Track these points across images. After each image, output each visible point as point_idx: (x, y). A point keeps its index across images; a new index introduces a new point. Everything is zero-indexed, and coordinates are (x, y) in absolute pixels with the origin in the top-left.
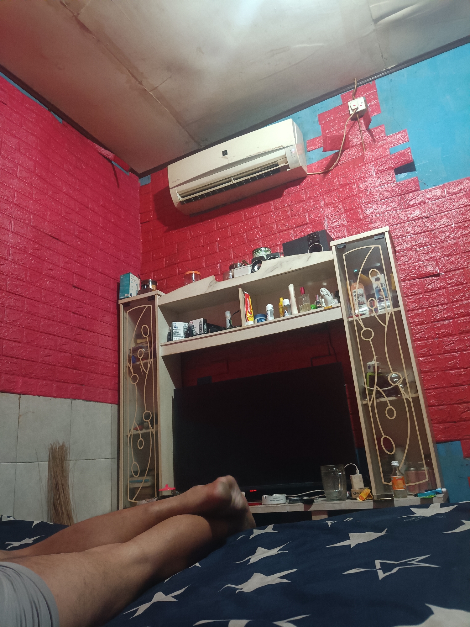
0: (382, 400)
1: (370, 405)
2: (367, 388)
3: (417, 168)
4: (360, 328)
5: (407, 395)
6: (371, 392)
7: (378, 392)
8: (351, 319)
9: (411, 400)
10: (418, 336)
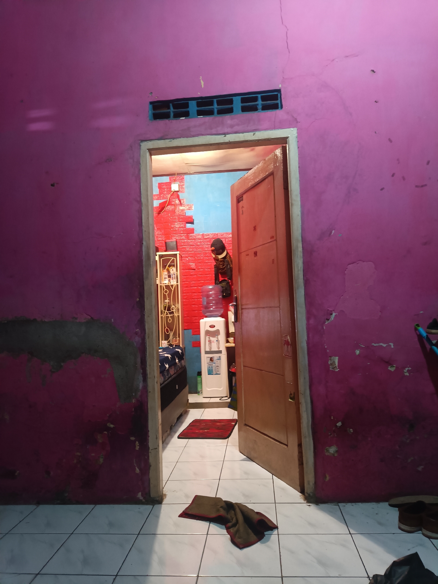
0: (168, 315)
1: (163, 317)
2: (163, 310)
3: (194, 223)
4: (164, 289)
5: (176, 315)
6: (164, 312)
7: (167, 312)
8: (161, 285)
9: (177, 316)
10: (184, 292)
